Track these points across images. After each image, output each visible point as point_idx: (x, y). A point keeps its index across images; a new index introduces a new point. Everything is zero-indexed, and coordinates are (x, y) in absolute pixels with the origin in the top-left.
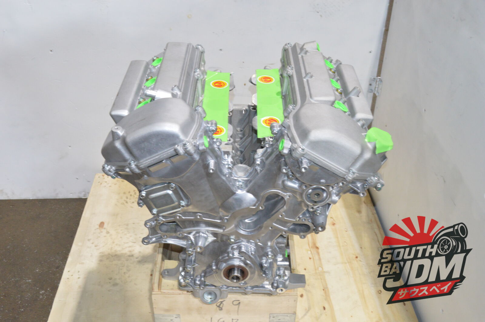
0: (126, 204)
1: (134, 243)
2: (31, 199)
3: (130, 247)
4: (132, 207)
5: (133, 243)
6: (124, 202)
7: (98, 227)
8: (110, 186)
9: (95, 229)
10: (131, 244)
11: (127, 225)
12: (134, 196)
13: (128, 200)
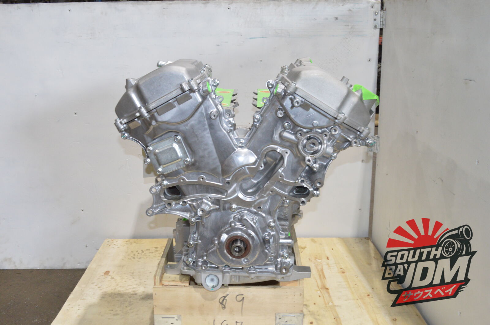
0: (133, 259)
1: (139, 285)
2: (38, 269)
3: (134, 288)
4: (139, 261)
5: (137, 286)
6: (131, 258)
7: (103, 274)
8: (119, 247)
9: (100, 276)
10: (135, 286)
11: (133, 273)
12: (141, 254)
13: (135, 257)
